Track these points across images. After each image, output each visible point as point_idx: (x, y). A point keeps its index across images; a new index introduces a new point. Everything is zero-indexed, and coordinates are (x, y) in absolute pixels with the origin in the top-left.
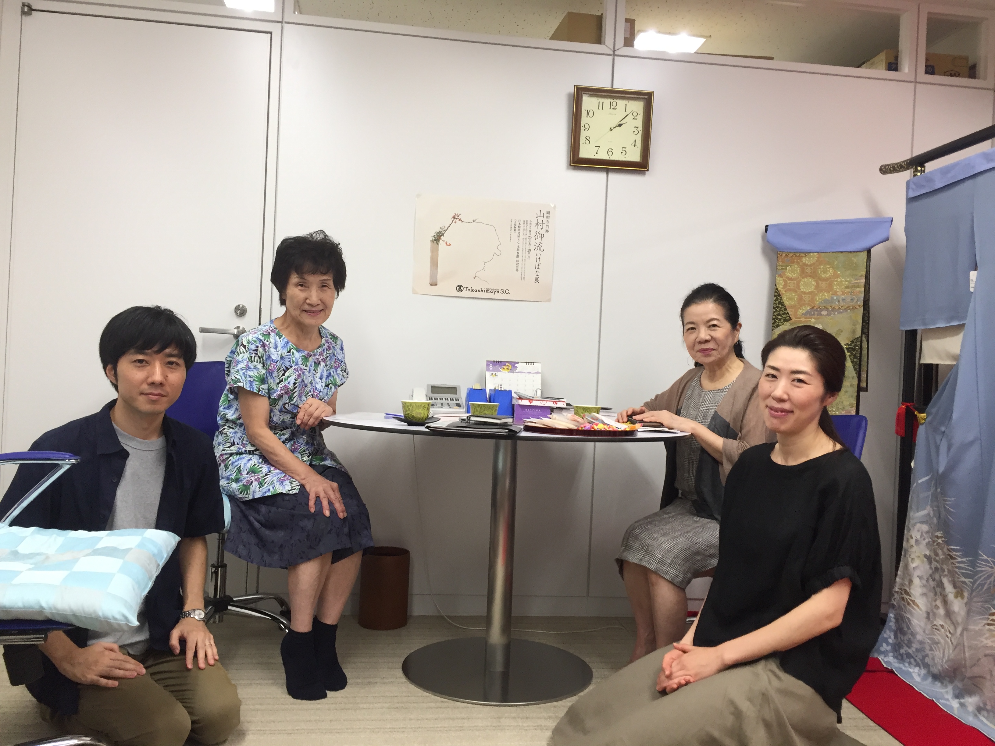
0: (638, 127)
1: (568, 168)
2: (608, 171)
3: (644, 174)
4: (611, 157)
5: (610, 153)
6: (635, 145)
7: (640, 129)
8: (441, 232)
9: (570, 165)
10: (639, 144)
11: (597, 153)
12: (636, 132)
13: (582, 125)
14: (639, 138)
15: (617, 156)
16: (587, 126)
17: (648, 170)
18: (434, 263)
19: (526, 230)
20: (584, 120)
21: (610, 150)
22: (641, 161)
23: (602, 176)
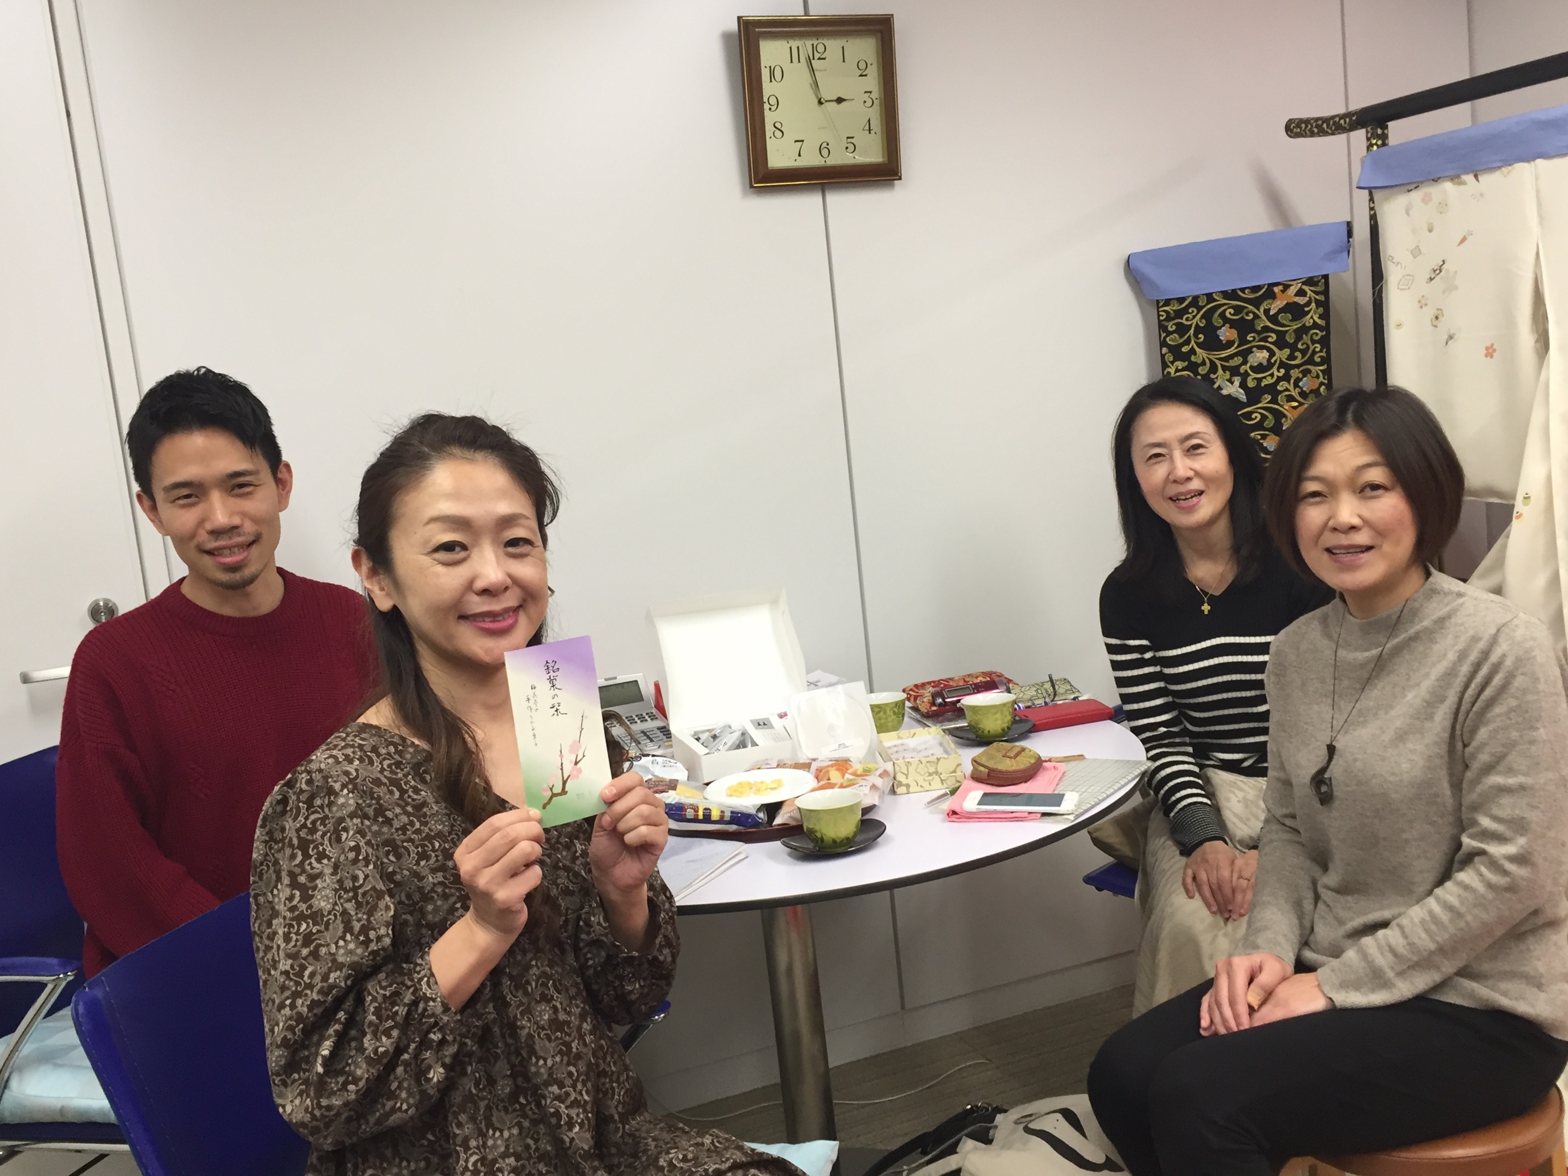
0: (871, 92)
1: (746, 194)
2: (823, 189)
3: (893, 185)
4: (827, 160)
5: (825, 152)
6: (870, 130)
7: (875, 95)
9: (752, 187)
10: (876, 125)
11: (800, 155)
12: (869, 103)
13: (765, 99)
14: (875, 114)
15: (840, 158)
16: (773, 101)
17: (900, 179)
20: (768, 89)
21: (825, 145)
22: (886, 159)
23: (814, 199)
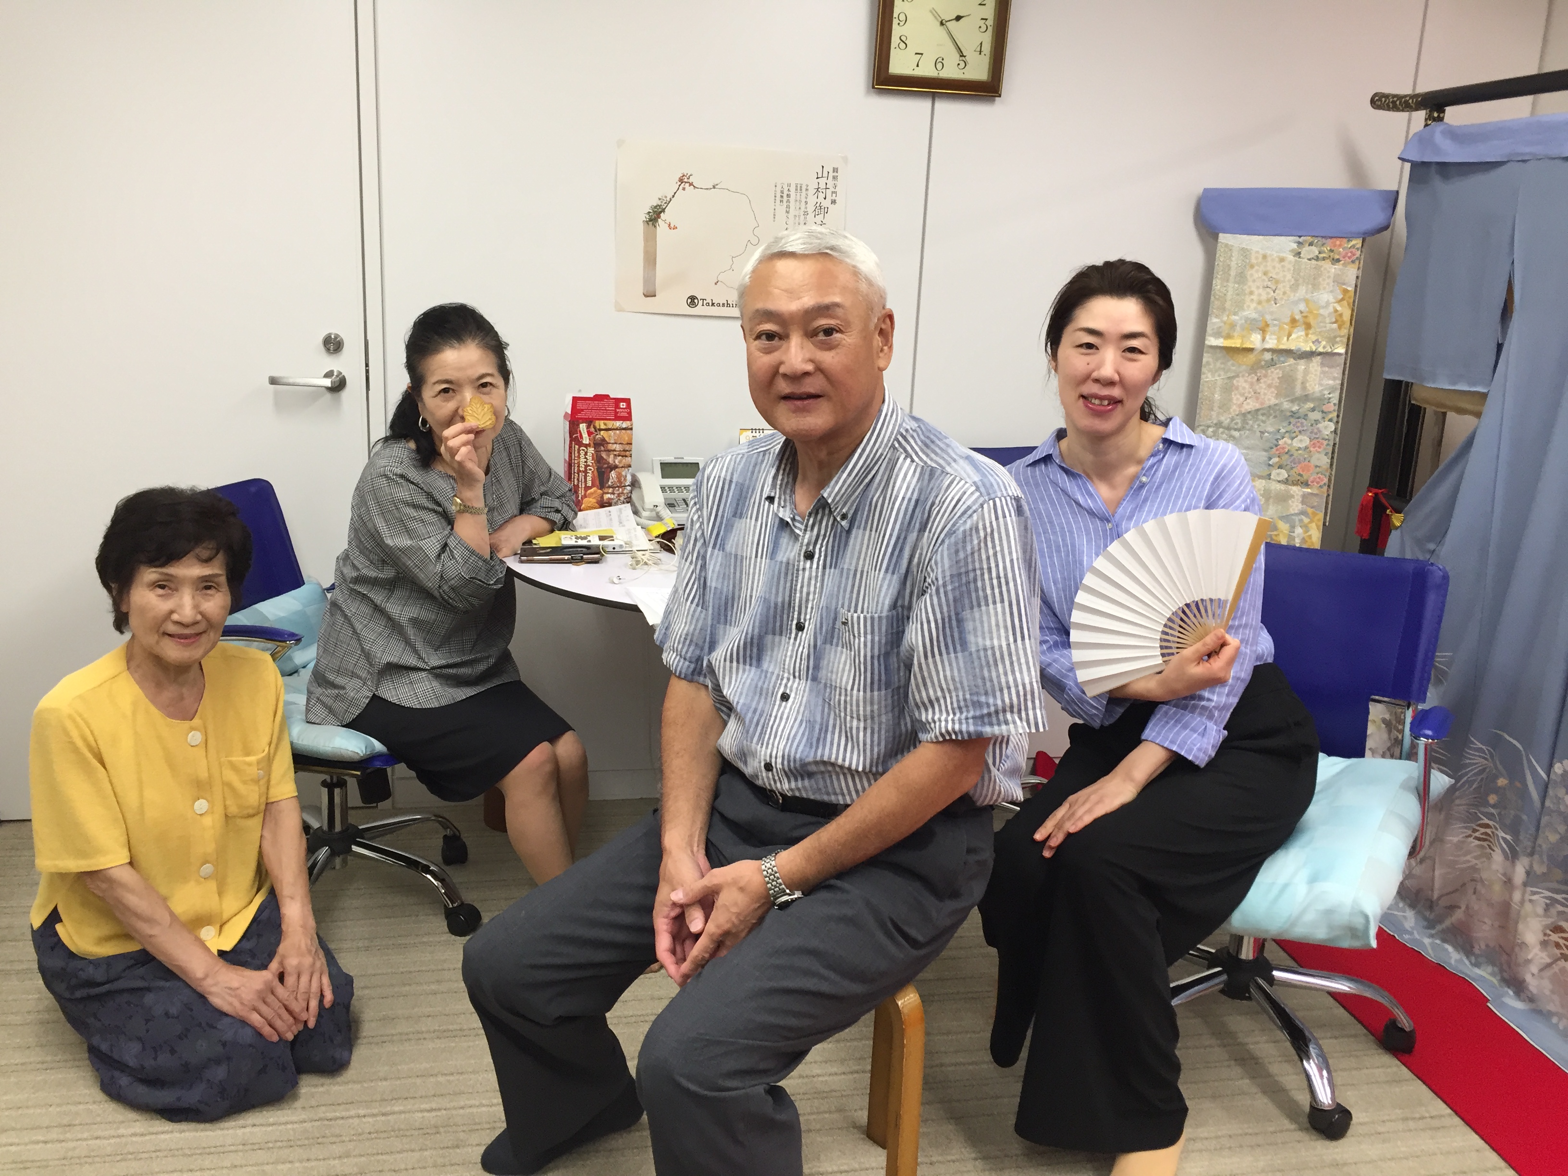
0: (986, 20)
1: (868, 92)
2: (934, 96)
3: (994, 100)
4: (940, 73)
5: (939, 66)
6: (981, 52)
7: (990, 22)
8: (660, 206)
9: (873, 87)
10: (987, 48)
11: (917, 66)
12: (984, 28)
13: (895, 15)
14: (987, 39)
15: (951, 72)
16: (902, 17)
17: (1000, 96)
18: (650, 259)
19: (800, 201)
20: (899, 6)
21: (940, 60)
22: (990, 80)
23: (924, 105)
